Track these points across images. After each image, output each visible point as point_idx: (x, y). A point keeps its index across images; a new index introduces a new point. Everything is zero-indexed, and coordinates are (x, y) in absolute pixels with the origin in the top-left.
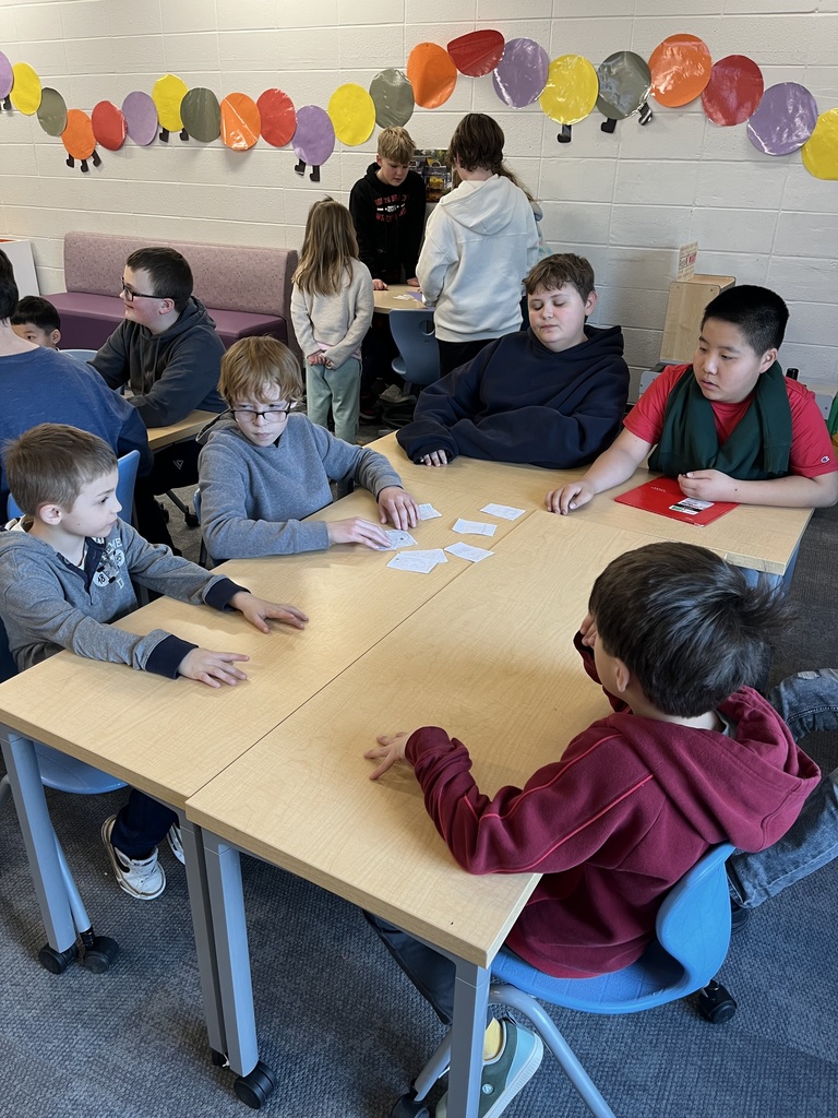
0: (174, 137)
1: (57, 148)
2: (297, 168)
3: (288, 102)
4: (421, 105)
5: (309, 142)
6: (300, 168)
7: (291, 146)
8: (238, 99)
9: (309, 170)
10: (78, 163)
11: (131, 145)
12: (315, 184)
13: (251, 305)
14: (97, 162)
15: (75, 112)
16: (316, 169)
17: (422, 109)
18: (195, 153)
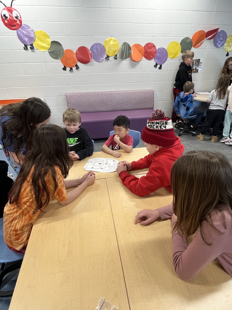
0: (112, 58)
1: (59, 64)
2: (155, 66)
3: (154, 46)
4: (194, 47)
5: (160, 58)
6: (156, 66)
7: (153, 60)
8: (137, 46)
9: (159, 66)
10: (68, 69)
11: (93, 61)
12: (160, 70)
13: (143, 107)
14: (77, 68)
15: (67, 50)
16: (161, 66)
17: (194, 48)
18: (120, 63)
